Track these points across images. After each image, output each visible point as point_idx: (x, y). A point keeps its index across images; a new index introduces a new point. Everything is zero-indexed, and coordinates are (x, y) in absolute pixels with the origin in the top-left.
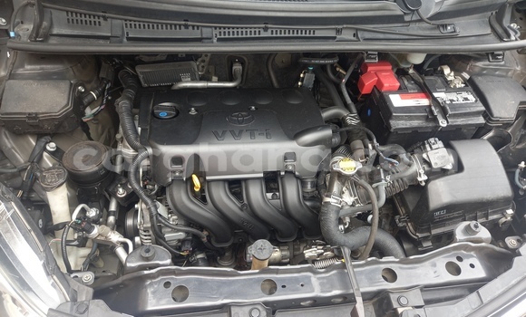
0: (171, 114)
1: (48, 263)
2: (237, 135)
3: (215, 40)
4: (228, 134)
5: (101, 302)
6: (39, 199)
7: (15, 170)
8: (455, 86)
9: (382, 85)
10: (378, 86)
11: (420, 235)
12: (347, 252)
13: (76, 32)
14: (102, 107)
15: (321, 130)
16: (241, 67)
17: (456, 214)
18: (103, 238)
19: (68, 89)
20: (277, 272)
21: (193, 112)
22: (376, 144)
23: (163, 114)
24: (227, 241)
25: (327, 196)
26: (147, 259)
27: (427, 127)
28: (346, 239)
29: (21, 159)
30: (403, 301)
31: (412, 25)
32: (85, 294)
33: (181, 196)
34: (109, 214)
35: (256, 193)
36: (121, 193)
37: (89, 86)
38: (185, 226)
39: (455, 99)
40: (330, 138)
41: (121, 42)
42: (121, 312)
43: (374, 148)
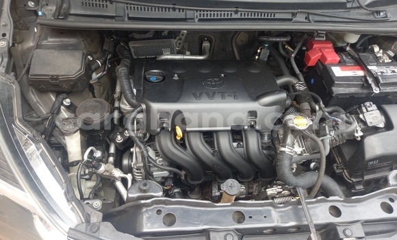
0: (159, 79)
1: (68, 192)
2: (211, 96)
3: (196, 20)
4: (204, 95)
5: (109, 224)
6: (57, 142)
7: (40, 119)
8: (383, 62)
9: (326, 59)
10: (322, 60)
11: (354, 180)
12: (301, 191)
13: (88, 13)
14: (105, 73)
15: (278, 93)
16: (209, 45)
17: (385, 164)
18: (108, 174)
19: (81, 57)
20: (245, 205)
21: (176, 77)
22: (323, 106)
23: (153, 79)
24: (199, 180)
25: (282, 146)
26: (145, 191)
27: (362, 93)
28: (297, 181)
29: (44, 111)
30: (348, 232)
31: (352, 11)
32: (96, 217)
33: (166, 143)
34: (109, 155)
35: (225, 143)
36: (119, 139)
37: (95, 56)
38: (168, 166)
39: (385, 72)
40: (285, 100)
41: (124, 20)
42: (125, 233)
43: (320, 108)
